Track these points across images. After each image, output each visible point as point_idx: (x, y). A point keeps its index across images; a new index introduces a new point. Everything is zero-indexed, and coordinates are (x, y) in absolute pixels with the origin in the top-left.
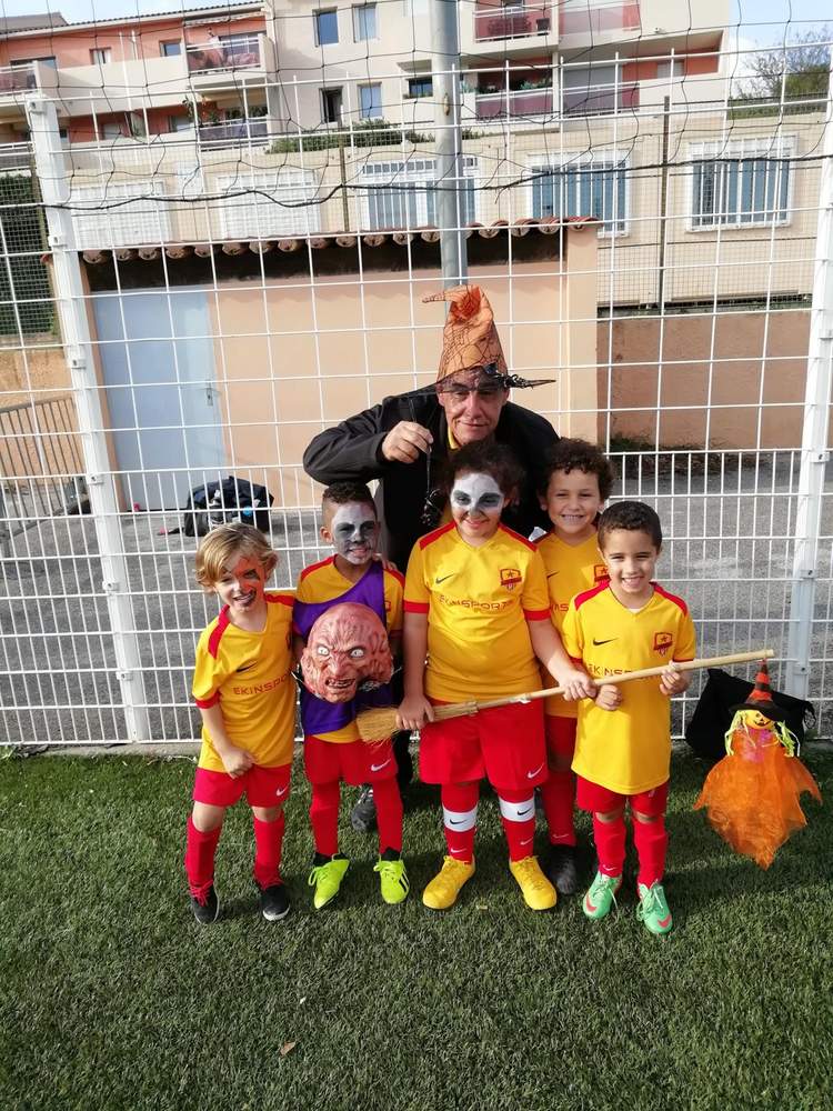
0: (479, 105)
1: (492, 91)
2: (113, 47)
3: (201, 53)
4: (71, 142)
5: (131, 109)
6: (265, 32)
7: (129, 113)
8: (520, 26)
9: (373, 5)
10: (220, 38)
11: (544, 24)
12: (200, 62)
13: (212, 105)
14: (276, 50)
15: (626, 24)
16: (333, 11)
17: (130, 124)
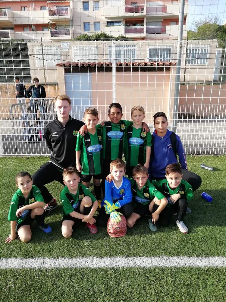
0: (126, 30)
1: (128, 26)
2: (27, 7)
3: (52, 10)
4: (15, 31)
5: (32, 23)
6: (69, 6)
7: (32, 25)
8: (136, 10)
9: (99, 1)
10: (57, 7)
11: (142, 10)
12: (52, 13)
13: (54, 24)
14: (73, 11)
15: (163, 11)
16: (88, 2)
17: (32, 28)
